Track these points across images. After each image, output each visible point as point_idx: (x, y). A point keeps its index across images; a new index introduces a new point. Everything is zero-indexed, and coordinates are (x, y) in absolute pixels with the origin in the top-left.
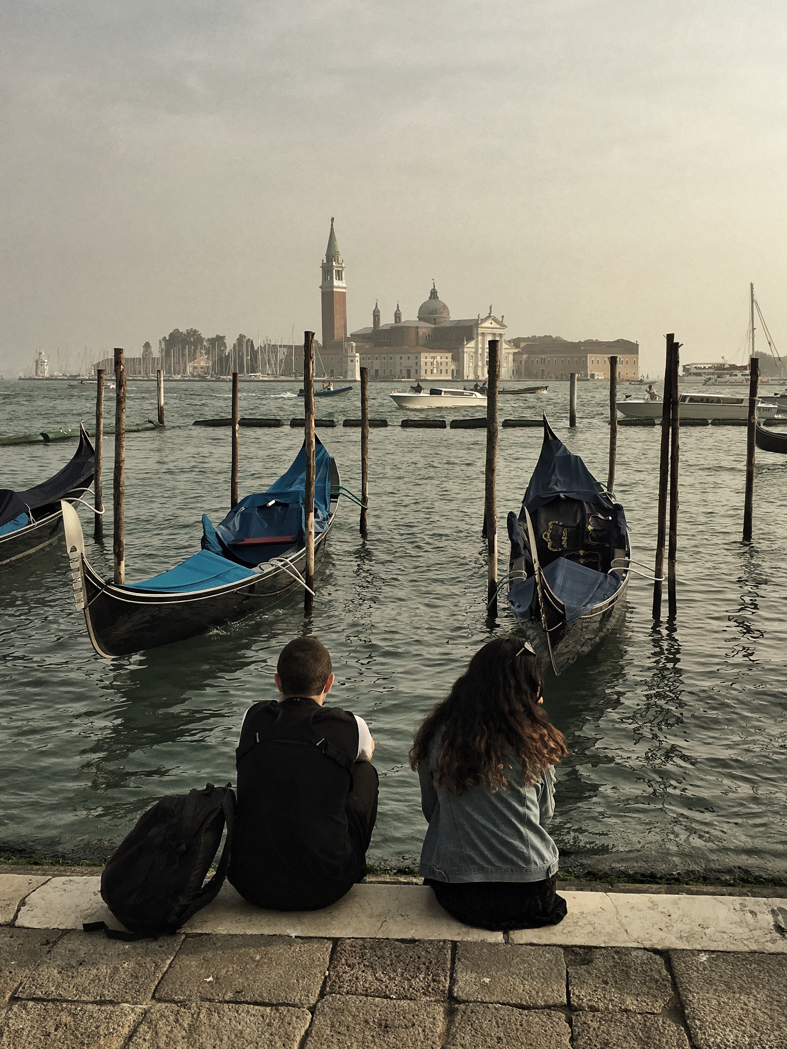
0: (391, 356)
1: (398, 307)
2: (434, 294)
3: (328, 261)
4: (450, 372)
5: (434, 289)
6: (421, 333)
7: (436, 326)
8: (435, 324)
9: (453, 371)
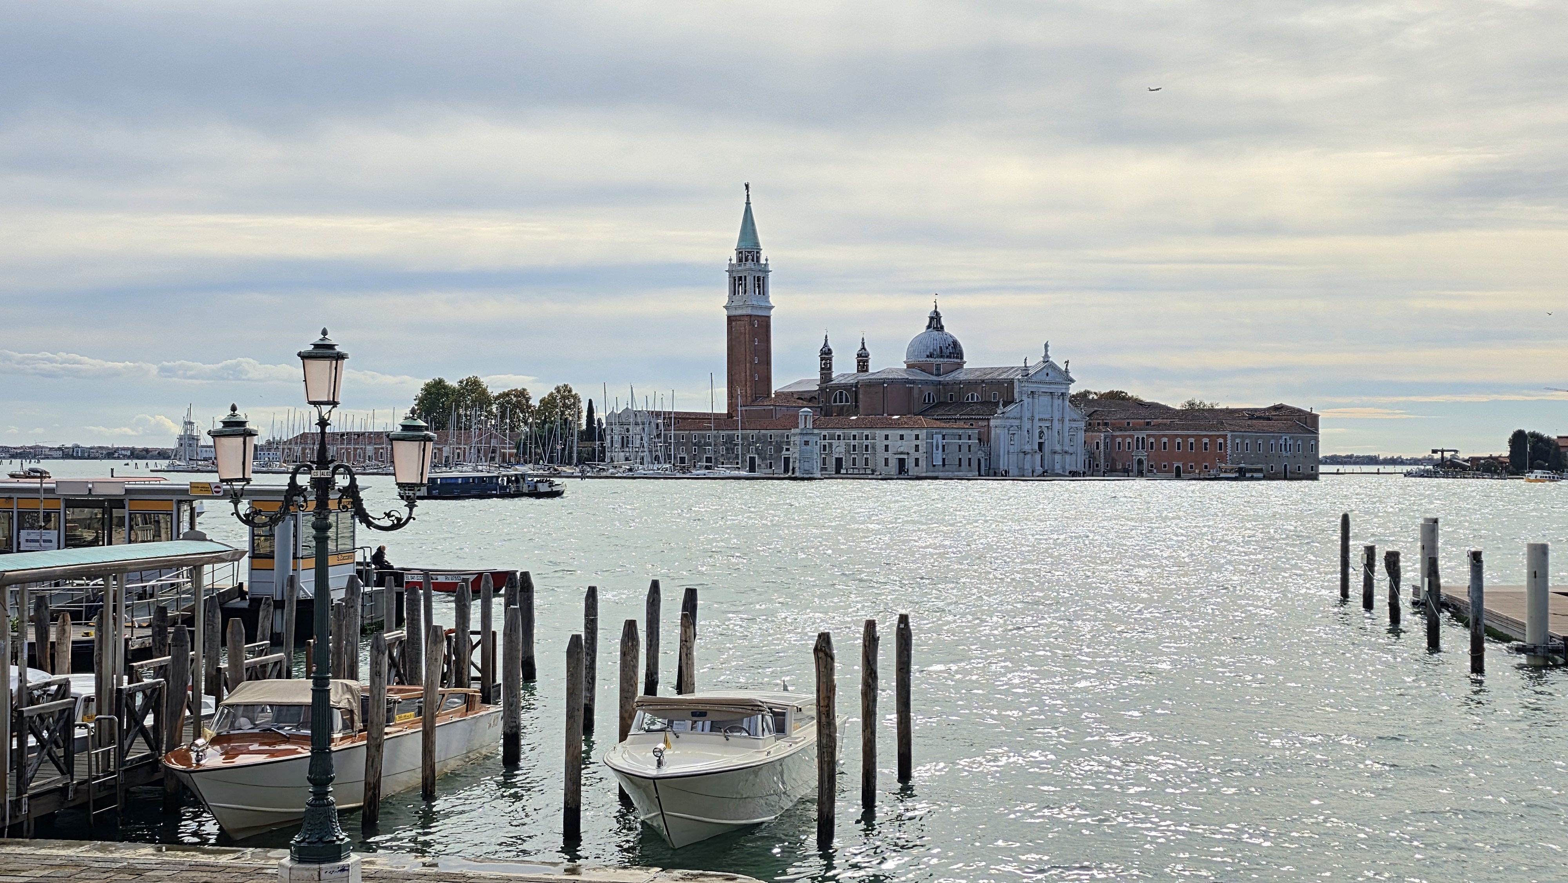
0: (866, 432)
1: (863, 344)
2: (935, 322)
3: (740, 260)
4: (975, 464)
5: (936, 311)
6: (916, 392)
7: (940, 379)
8: (938, 375)
9: (979, 460)
